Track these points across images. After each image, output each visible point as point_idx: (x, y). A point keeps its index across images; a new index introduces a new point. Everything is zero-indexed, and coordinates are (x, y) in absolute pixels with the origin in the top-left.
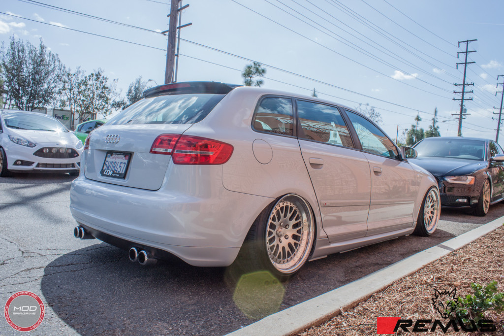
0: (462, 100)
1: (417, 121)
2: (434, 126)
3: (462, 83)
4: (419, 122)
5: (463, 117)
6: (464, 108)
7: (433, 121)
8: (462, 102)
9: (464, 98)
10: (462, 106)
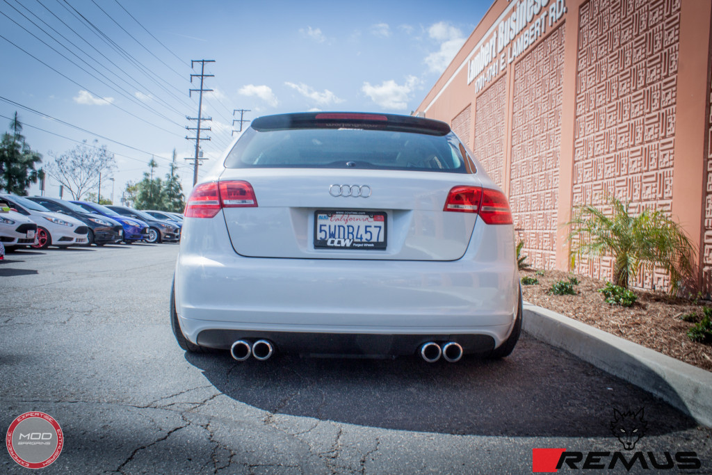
0: (198, 139)
1: (151, 167)
2: (172, 174)
3: (197, 117)
4: (155, 169)
5: (200, 162)
6: (200, 150)
7: (171, 167)
8: (198, 142)
9: (200, 137)
10: (197, 147)
